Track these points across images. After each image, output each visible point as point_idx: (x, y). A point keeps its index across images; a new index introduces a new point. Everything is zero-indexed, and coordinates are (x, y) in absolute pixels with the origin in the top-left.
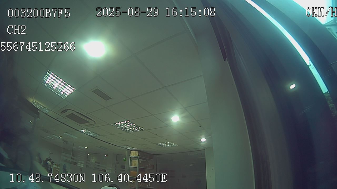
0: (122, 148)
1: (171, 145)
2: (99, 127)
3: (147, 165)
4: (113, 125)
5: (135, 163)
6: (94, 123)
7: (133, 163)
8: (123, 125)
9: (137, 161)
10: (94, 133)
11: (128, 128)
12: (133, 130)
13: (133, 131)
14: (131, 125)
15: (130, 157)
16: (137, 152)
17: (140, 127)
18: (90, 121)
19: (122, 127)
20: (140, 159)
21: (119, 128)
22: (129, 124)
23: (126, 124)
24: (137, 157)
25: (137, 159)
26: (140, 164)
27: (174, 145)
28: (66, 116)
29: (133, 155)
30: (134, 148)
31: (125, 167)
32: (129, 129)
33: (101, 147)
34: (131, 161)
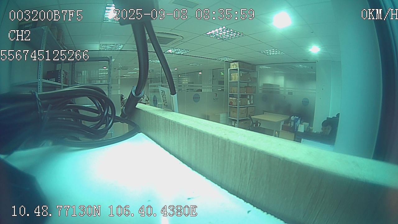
0: (218, 60)
1: (276, 53)
2: (188, 42)
3: (249, 78)
4: (206, 35)
5: (235, 77)
6: (182, 38)
7: (233, 77)
8: (217, 33)
9: (237, 74)
10: (183, 50)
11: (224, 35)
12: (231, 37)
13: (230, 39)
14: (228, 31)
15: (229, 70)
16: (238, 63)
17: (238, 33)
18: (177, 36)
19: (217, 35)
20: (240, 72)
21: (213, 37)
22: (225, 30)
23: (221, 32)
24: (237, 69)
25: (237, 71)
26: (240, 77)
27: (280, 53)
29: (232, 67)
30: (232, 59)
31: (224, 82)
32: (226, 37)
33: (193, 64)
34: (230, 75)
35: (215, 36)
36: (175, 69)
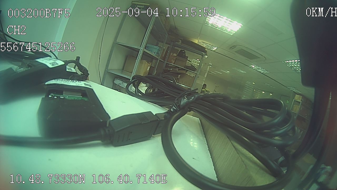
0: (288, 88)
2: (269, 64)
3: (306, 115)
4: (283, 62)
6: (265, 59)
7: (295, 108)
8: (293, 64)
9: (299, 107)
10: (263, 69)
11: (298, 67)
15: (293, 101)
16: (301, 97)
18: (262, 56)
19: (292, 65)
21: (289, 66)
22: (299, 63)
23: (296, 63)
24: (300, 102)
25: (299, 104)
26: (300, 111)
28: (235, 52)
29: (297, 99)
30: (299, 92)
33: (268, 84)
34: (293, 105)
35: (290, 66)
36: (253, 83)
